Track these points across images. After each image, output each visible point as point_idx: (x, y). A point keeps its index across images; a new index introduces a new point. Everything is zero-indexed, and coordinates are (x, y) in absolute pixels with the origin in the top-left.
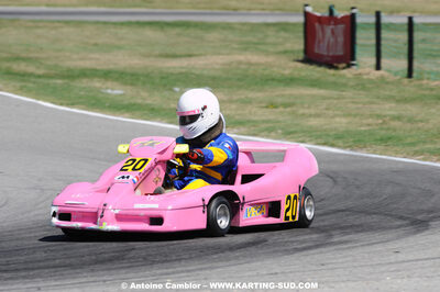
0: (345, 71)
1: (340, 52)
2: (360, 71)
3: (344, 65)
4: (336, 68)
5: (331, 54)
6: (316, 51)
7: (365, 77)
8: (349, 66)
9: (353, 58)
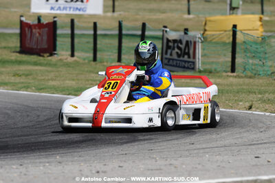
0: (50, 58)
1: (45, 46)
2: (60, 58)
3: (48, 54)
4: (43, 56)
5: (39, 47)
6: (27, 45)
7: (65, 61)
8: (51, 55)
9: (55, 50)
